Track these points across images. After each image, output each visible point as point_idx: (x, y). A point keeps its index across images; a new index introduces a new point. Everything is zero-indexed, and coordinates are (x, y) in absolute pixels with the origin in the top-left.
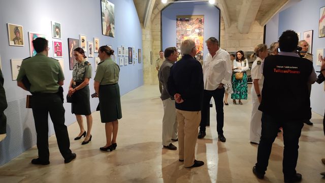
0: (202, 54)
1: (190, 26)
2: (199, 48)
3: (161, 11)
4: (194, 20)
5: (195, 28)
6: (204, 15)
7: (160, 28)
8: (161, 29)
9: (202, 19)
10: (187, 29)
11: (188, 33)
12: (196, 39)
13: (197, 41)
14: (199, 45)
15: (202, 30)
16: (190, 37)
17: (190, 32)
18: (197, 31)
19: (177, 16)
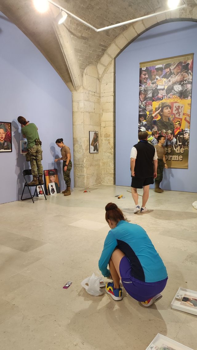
0: (186, 136)
1: (165, 80)
2: (180, 124)
3: (115, 58)
4: (172, 68)
5: (175, 83)
6: (193, 54)
7: (112, 89)
8: (115, 92)
9: (190, 62)
10: (159, 87)
11: (160, 95)
12: (175, 105)
13: (178, 109)
14: (181, 116)
15: (189, 86)
16: (163, 101)
17: (164, 93)
18: (178, 88)
19: (141, 63)
